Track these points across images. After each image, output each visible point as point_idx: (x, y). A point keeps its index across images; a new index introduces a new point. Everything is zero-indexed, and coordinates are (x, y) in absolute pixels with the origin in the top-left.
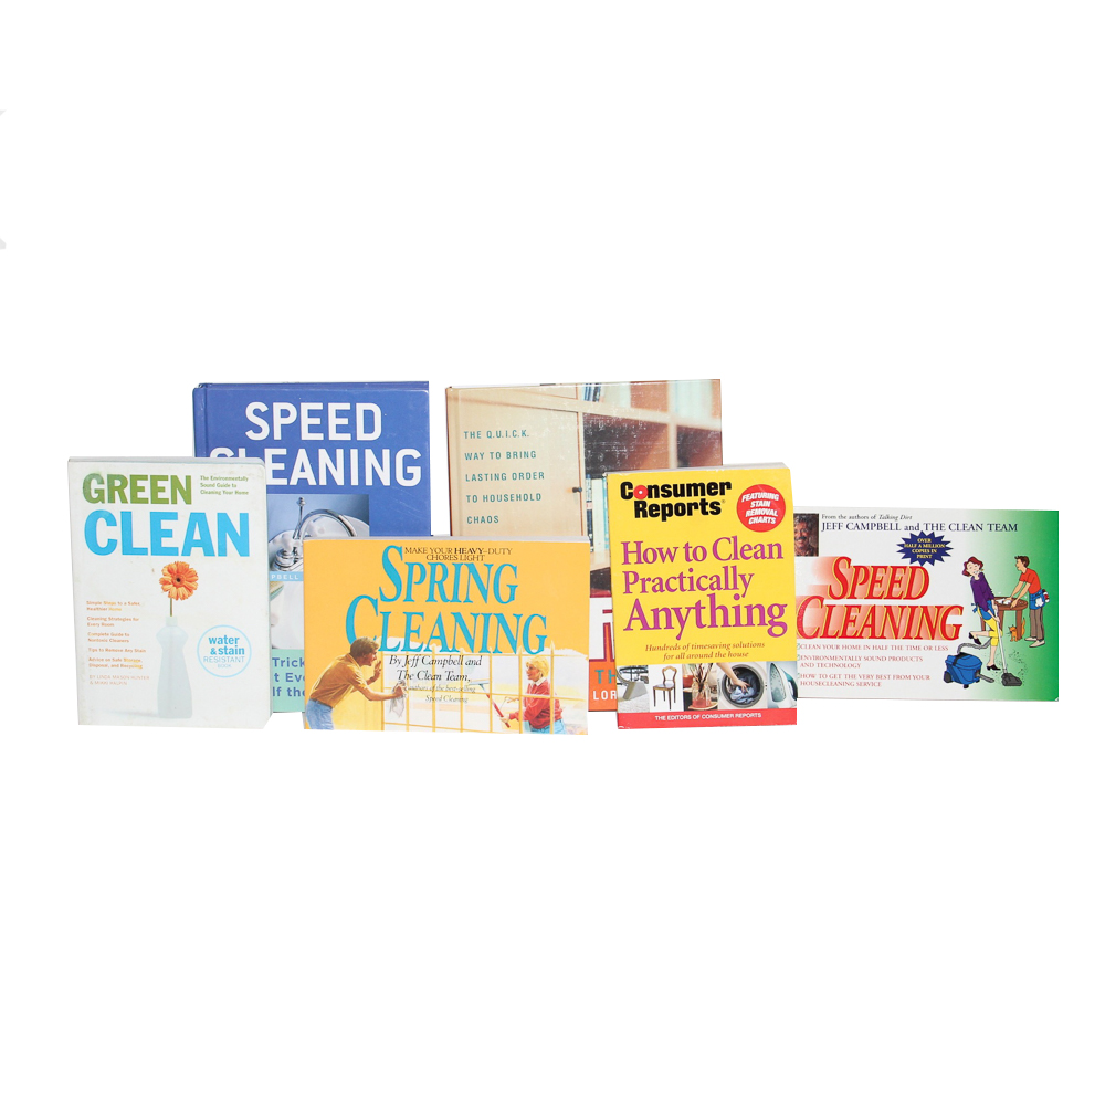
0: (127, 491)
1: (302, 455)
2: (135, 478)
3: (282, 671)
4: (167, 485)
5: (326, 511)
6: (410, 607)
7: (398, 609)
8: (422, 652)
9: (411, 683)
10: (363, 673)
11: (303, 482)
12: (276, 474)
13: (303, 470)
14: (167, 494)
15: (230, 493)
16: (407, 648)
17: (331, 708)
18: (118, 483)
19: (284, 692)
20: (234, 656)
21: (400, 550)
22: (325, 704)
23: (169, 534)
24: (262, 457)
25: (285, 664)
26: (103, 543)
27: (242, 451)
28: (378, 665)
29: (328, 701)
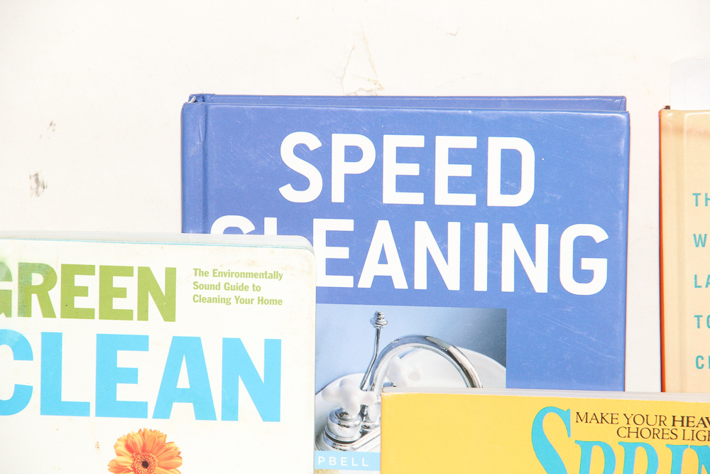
0: (55, 295)
1: (383, 233)
2: (70, 271)
4: (130, 284)
5: (425, 339)
11: (383, 282)
12: (334, 267)
13: (383, 260)
14: (129, 302)
15: (250, 301)
18: (37, 279)
21: (565, 415)
23: (131, 376)
24: (308, 233)
26: (4, 392)
27: (271, 223)
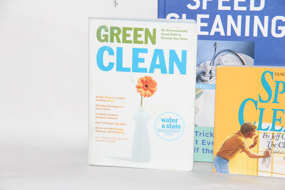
0: (121, 36)
1: (218, 19)
2: (125, 29)
3: (200, 139)
4: (143, 33)
5: (230, 51)
6: (276, 106)
7: (269, 107)
8: (282, 132)
9: (275, 149)
10: (248, 142)
11: (217, 34)
12: (203, 29)
13: (218, 27)
14: (142, 39)
15: (178, 39)
16: (273, 129)
17: (228, 161)
18: (116, 31)
19: (200, 151)
20: (175, 129)
21: (271, 73)
22: (225, 159)
23: (142, 60)
24: (195, 19)
25: (202, 135)
26: (106, 64)
27: (184, 16)
28: (256, 138)
29: (226, 157)
